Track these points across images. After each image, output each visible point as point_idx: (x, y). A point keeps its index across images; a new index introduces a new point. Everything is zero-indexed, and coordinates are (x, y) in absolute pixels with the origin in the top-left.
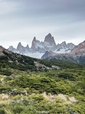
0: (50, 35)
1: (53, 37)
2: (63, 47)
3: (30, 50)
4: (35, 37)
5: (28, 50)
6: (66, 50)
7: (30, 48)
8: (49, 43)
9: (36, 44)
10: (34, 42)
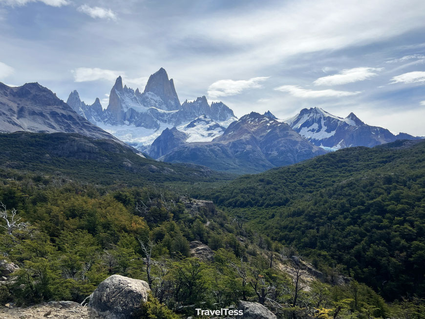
0: (163, 74)
1: (172, 80)
2: (201, 117)
3: (105, 115)
4: (120, 77)
5: (99, 115)
6: (210, 126)
7: (105, 109)
8: (159, 97)
9: (123, 100)
10: (119, 94)
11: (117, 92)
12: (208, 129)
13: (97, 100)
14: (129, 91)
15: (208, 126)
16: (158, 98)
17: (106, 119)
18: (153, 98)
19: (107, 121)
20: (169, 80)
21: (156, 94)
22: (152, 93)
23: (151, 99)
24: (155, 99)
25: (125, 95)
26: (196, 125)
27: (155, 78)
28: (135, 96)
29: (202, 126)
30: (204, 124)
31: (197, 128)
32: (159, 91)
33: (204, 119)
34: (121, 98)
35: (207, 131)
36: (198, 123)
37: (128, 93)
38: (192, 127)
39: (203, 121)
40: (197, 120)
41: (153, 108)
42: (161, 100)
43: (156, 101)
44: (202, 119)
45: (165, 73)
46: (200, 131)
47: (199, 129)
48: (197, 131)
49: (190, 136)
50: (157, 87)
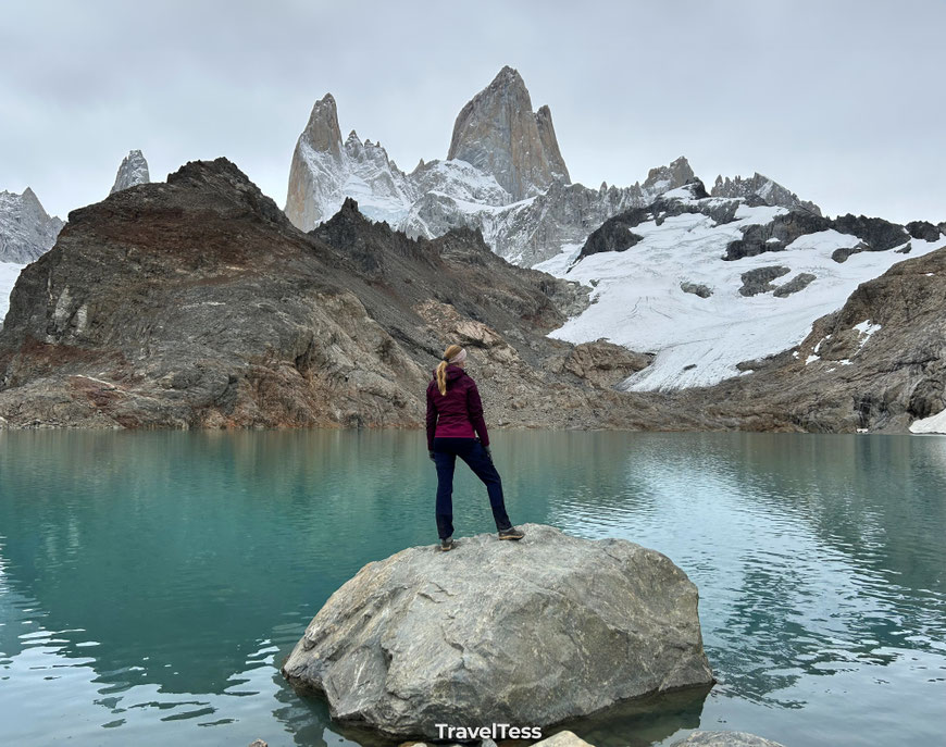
0: (507, 87)
1: (545, 111)
4: (329, 99)
8: (492, 178)
9: (333, 186)
10: (316, 162)
11: (310, 155)
14: (363, 153)
16: (487, 182)
18: (468, 180)
20: (535, 110)
21: (479, 166)
22: (463, 165)
23: (456, 182)
24: (475, 185)
25: (346, 168)
26: (639, 238)
27: (478, 107)
28: (386, 169)
29: (688, 236)
30: (698, 225)
31: (653, 253)
32: (492, 157)
33: (695, 203)
34: (321, 177)
35: (727, 259)
36: (660, 222)
37: (361, 160)
38: (619, 251)
39: (692, 210)
40: (651, 209)
41: (434, 196)
42: (500, 188)
43: (479, 191)
44: (685, 202)
45: (515, 84)
46: (669, 262)
47: (668, 256)
48: (653, 262)
49: (591, 296)
50: (483, 142)
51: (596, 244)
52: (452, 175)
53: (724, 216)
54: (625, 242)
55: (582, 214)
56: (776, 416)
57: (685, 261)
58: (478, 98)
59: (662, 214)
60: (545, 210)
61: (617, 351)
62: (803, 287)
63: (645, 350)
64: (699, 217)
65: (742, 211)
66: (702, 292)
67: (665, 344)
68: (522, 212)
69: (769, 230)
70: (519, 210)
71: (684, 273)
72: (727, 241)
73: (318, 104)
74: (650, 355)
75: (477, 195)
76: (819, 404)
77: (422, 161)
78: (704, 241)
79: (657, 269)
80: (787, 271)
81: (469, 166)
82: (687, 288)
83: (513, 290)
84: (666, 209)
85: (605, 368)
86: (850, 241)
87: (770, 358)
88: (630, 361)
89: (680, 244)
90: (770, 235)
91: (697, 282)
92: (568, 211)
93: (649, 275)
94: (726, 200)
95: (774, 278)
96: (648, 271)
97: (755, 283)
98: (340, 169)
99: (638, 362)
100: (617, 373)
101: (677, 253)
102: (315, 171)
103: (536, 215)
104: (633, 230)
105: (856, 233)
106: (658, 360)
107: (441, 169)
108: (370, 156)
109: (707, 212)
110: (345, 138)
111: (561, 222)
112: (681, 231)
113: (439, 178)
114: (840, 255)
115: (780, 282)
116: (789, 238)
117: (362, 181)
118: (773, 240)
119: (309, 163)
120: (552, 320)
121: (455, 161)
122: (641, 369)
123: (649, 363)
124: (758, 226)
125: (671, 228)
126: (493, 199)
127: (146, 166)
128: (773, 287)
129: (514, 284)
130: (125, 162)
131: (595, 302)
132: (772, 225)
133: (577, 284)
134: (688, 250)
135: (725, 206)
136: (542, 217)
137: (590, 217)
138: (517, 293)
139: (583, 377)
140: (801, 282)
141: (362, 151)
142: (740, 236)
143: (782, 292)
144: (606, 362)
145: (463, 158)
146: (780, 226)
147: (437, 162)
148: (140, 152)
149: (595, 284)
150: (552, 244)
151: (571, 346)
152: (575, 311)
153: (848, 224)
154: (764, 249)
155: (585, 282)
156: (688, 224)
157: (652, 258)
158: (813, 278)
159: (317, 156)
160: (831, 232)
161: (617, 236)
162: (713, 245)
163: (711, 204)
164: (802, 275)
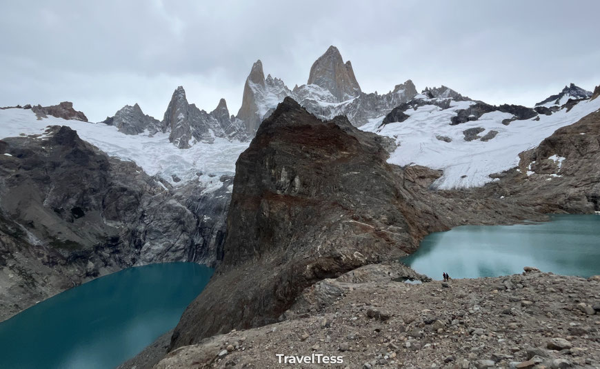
0: (333, 54)
1: (349, 63)
3: (233, 125)
4: (259, 62)
5: (223, 126)
6: (460, 112)
7: (233, 116)
8: (328, 91)
9: (262, 97)
10: (255, 88)
11: (252, 85)
12: (456, 121)
13: (223, 102)
14: (274, 83)
15: (450, 113)
16: (326, 93)
17: (234, 132)
18: (318, 92)
19: (233, 136)
20: (345, 63)
21: (322, 86)
22: (315, 86)
23: (313, 93)
24: (321, 94)
25: (267, 89)
26: (409, 116)
27: (321, 62)
28: (284, 89)
29: (430, 115)
30: (433, 110)
31: (417, 123)
32: (327, 82)
33: (430, 100)
34: (257, 94)
35: (452, 125)
36: (416, 109)
37: (273, 86)
38: (400, 121)
39: (429, 103)
40: (410, 103)
41: (308, 100)
42: (332, 95)
43: (323, 97)
44: (425, 100)
45: (336, 53)
46: (426, 126)
47: (425, 124)
48: (418, 127)
49: (397, 142)
50: (324, 77)
51: (390, 119)
52: (311, 91)
53: (445, 106)
54: (402, 118)
55: (376, 106)
56: (549, 205)
57: (434, 126)
58: (320, 59)
59: (416, 105)
60: (359, 105)
61: (425, 169)
62: (494, 137)
63: (437, 169)
64: (433, 106)
65: (452, 103)
66: (447, 140)
67: (445, 165)
68: (348, 106)
69: (469, 111)
70: (346, 105)
71: (435, 131)
72: (450, 117)
73: (255, 64)
74: (441, 172)
75: (322, 98)
76: (569, 199)
77: (296, 86)
78: (439, 117)
79: (422, 130)
80: (484, 129)
81: (318, 86)
82: (440, 138)
83: (366, 142)
84: (417, 103)
85: (423, 178)
86: (508, 116)
87: (505, 172)
88: (433, 174)
89: (428, 119)
90: (470, 114)
91: (443, 135)
92: (369, 105)
93: (419, 133)
94: (444, 99)
95: (478, 132)
96: (418, 131)
97: (471, 135)
98: (265, 90)
99: (437, 175)
100: (428, 180)
101: (429, 123)
102: (255, 91)
103: (355, 107)
104: (405, 113)
105: (511, 112)
106: (445, 173)
107: (307, 88)
108: (277, 84)
109: (437, 104)
110: (266, 78)
111: (366, 109)
112: (427, 113)
113: (306, 92)
114: (506, 122)
115: (482, 134)
116: (478, 115)
117: (273, 95)
118: (472, 116)
119: (252, 88)
120: (385, 155)
121: (312, 85)
122: (438, 177)
123: (442, 175)
124: (463, 110)
125: (421, 112)
126: (329, 100)
127: (184, 92)
128: (479, 137)
129: (366, 139)
130: (176, 91)
131: (399, 145)
132: (469, 109)
133: (388, 137)
134: (433, 121)
135: (445, 101)
136: (358, 107)
137: (379, 107)
138: (369, 143)
139: (414, 182)
140: (492, 135)
141: (273, 82)
142: (456, 114)
143: (485, 139)
144: (423, 175)
145: (315, 83)
146: (473, 110)
147: (304, 85)
148: (182, 87)
149: (396, 137)
150: (364, 119)
151: (400, 167)
152: (392, 150)
153: (505, 108)
154: (468, 120)
155: (391, 137)
156: (429, 110)
157: (417, 125)
158: (497, 132)
159: (254, 85)
160: (497, 111)
161: (399, 115)
162: (445, 119)
163: (438, 101)
164: (492, 131)
